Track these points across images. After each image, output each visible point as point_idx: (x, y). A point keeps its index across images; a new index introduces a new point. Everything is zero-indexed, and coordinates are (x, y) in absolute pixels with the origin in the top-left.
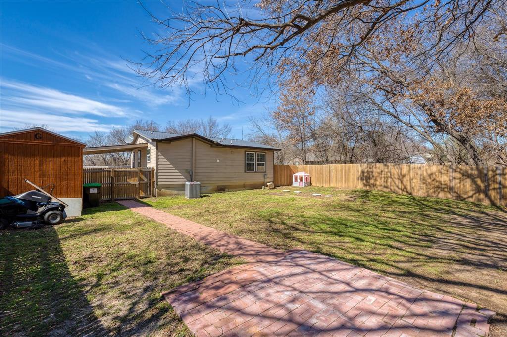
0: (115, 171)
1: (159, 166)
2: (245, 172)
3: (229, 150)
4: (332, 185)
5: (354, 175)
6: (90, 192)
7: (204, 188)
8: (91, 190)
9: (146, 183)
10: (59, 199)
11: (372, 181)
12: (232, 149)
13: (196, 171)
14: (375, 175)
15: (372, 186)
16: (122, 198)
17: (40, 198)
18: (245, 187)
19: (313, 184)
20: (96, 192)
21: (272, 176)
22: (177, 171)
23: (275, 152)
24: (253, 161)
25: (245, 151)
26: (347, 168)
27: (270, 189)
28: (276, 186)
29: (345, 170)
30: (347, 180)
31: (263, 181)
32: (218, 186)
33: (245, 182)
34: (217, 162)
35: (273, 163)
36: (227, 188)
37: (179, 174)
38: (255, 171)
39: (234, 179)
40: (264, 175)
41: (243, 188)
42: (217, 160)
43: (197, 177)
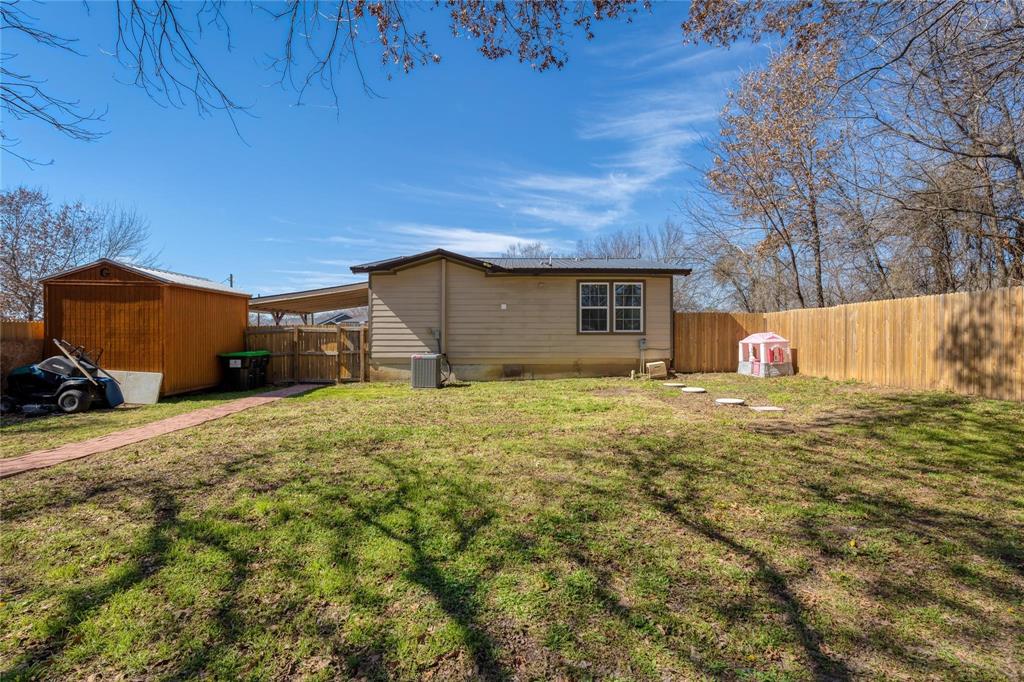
0: (300, 331)
1: (375, 320)
2: (578, 333)
3: (531, 280)
4: (853, 374)
5: (923, 339)
6: (231, 366)
7: (469, 367)
8: (232, 362)
9: (354, 355)
10: (107, 371)
11: (989, 365)
12: (541, 279)
13: (452, 332)
14: (1004, 336)
15: (989, 383)
16: (313, 380)
17: (62, 368)
18: (577, 370)
19: (803, 369)
20: (239, 366)
21: (667, 344)
22: (409, 331)
23: (675, 277)
24: (604, 304)
25: (579, 281)
26: (899, 314)
27: (653, 378)
28: (673, 369)
29: (894, 323)
30: (900, 359)
31: (635, 356)
32: (504, 365)
33: (579, 359)
34: (501, 310)
35: (669, 308)
36: (529, 371)
37: (415, 337)
38: (608, 330)
39: (547, 349)
40: (639, 341)
41: (574, 371)
42: (500, 305)
43: (452, 344)
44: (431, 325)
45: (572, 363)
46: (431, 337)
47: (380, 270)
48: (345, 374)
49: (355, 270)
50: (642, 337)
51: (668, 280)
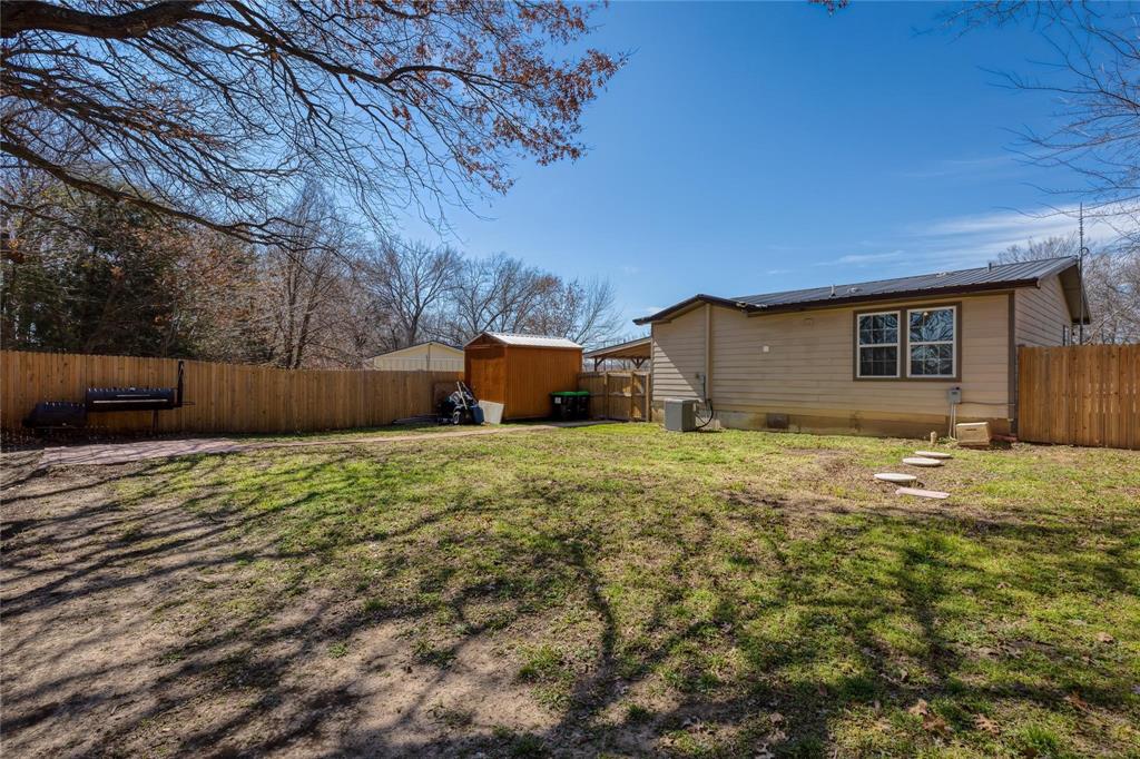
0: (610, 376)
2: (855, 379)
6: (555, 402)
7: (734, 415)
8: (557, 399)
9: (642, 396)
12: (807, 314)
13: (715, 377)
18: (856, 426)
20: (560, 403)
22: (680, 377)
24: (893, 340)
25: (856, 313)
27: (962, 445)
28: (1014, 436)
32: (768, 414)
33: (858, 412)
34: (763, 353)
35: (1005, 340)
36: (794, 423)
37: (685, 382)
38: (898, 375)
39: (815, 398)
40: (947, 390)
41: (851, 427)
42: (761, 347)
43: (717, 389)
44: (697, 370)
45: (848, 417)
46: (697, 381)
47: (658, 320)
48: (637, 414)
49: (638, 322)
50: (958, 385)
51: (1006, 298)
